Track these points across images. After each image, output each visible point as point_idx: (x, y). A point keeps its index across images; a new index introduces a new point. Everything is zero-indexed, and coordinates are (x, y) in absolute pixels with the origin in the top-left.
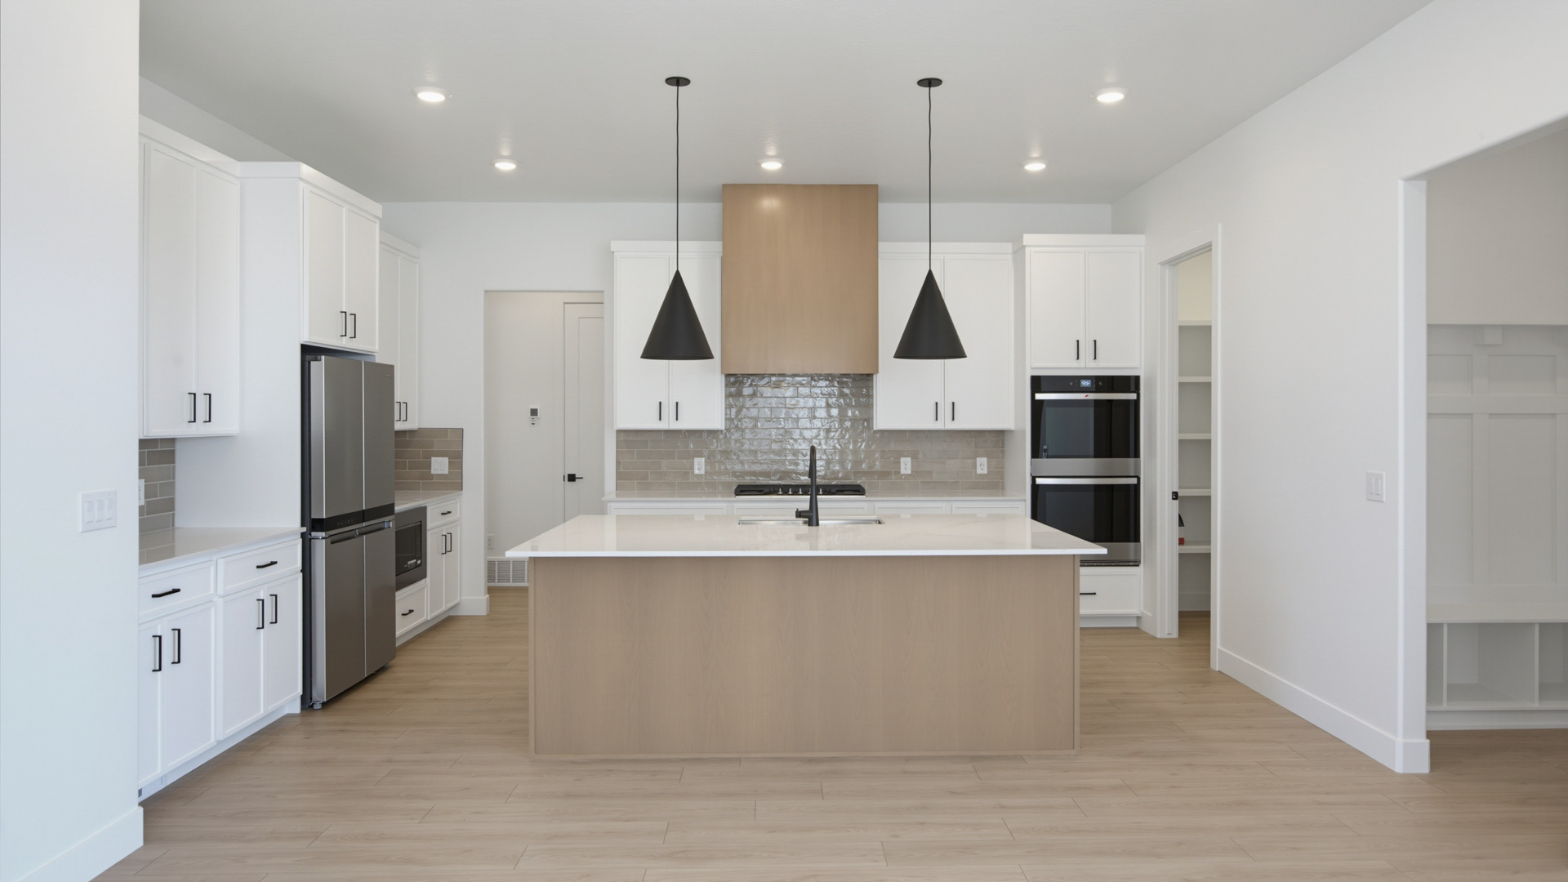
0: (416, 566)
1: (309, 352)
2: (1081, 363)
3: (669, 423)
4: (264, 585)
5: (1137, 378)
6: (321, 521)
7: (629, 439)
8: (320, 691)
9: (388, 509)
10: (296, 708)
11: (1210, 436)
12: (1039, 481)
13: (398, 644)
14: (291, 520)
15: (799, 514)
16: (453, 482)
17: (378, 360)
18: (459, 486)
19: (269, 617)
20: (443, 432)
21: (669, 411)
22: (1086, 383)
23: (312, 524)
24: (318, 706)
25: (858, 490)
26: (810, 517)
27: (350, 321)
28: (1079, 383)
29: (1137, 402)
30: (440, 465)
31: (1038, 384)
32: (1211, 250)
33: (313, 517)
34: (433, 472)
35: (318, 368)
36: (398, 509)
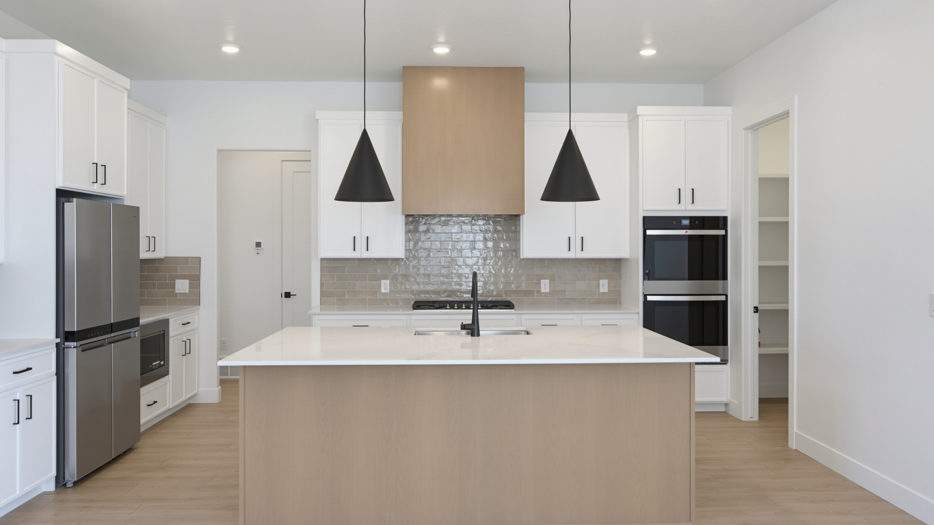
0: (160, 366)
1: (63, 195)
2: (682, 206)
3: (361, 253)
4: (20, 387)
5: (725, 219)
6: (73, 333)
7: (331, 265)
8: (72, 471)
9: (135, 322)
10: (51, 487)
11: (788, 263)
12: (649, 298)
13: (142, 430)
14: (48, 333)
15: (464, 327)
16: (193, 299)
17: (128, 202)
18: (198, 302)
19: (24, 413)
20: (186, 260)
21: (361, 244)
22: (686, 222)
23: (66, 336)
24: (70, 485)
25: (508, 305)
26: (472, 329)
27: (100, 170)
28: (680, 222)
29: (725, 237)
30: (182, 286)
31: (649, 222)
32: (788, 116)
33: (66, 330)
34: (177, 291)
35: (71, 207)
36: (142, 321)
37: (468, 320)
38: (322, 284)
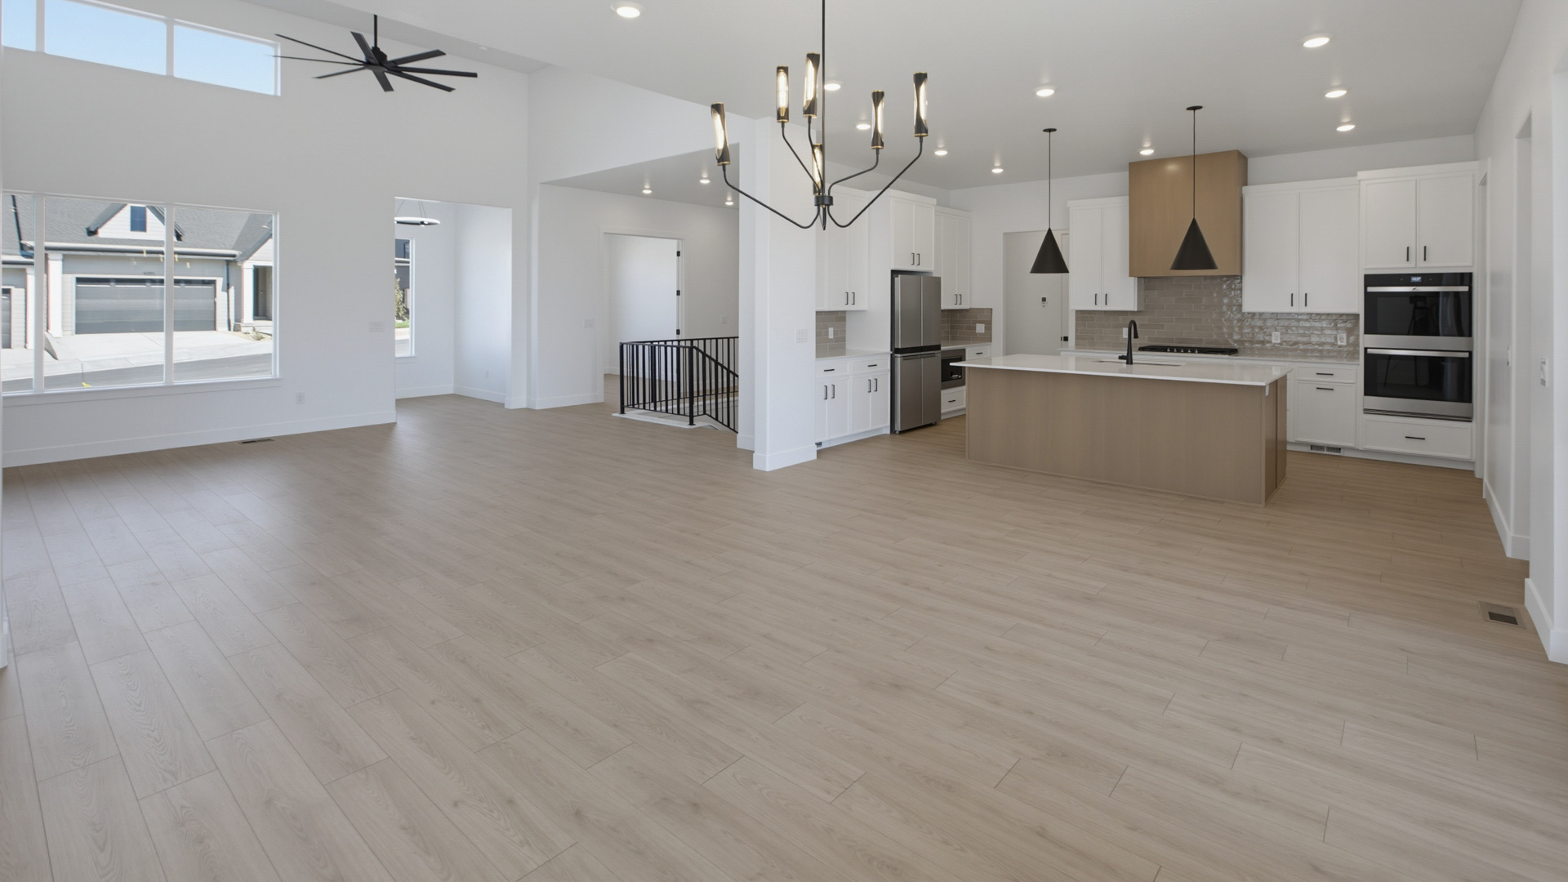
0: (958, 378)
1: (894, 273)
2: (1412, 264)
3: (1101, 307)
4: (871, 374)
5: (1470, 275)
6: (898, 349)
7: (1082, 315)
8: (898, 428)
9: (938, 347)
10: (888, 431)
12: (1369, 351)
13: (943, 418)
14: (887, 349)
15: (1121, 358)
16: (987, 338)
17: (935, 275)
18: (990, 340)
19: (873, 388)
20: (982, 310)
21: (1101, 300)
22: (1418, 279)
23: (895, 351)
24: (897, 432)
26: (1128, 359)
27: (917, 258)
28: (1410, 279)
29: (1470, 293)
30: (980, 328)
31: (1370, 280)
33: (896, 347)
34: (977, 332)
35: (898, 280)
36: (942, 348)
37: (1125, 353)
38: (1076, 330)
